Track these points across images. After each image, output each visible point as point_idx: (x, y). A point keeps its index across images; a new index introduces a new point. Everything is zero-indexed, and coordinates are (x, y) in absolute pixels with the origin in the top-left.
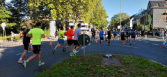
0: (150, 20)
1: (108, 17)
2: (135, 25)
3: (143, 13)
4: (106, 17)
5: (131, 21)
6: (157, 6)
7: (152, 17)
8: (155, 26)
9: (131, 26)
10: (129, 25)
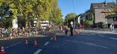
0: (93, 17)
1: (62, 16)
2: (81, 21)
3: (87, 12)
5: (79, 18)
6: (97, 7)
7: (94, 14)
8: (97, 21)
9: (79, 22)
10: (77, 21)
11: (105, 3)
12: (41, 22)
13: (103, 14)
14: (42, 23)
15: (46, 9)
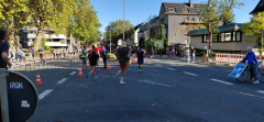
0: (164, 33)
1: (100, 25)
2: (141, 40)
3: (153, 21)
4: (98, 25)
5: (136, 33)
6: (173, 12)
7: (167, 27)
8: (172, 41)
9: (136, 41)
10: (133, 39)
11: (189, 5)
12: (47, 36)
13: (185, 26)
14: (49, 40)
15: (60, 9)
